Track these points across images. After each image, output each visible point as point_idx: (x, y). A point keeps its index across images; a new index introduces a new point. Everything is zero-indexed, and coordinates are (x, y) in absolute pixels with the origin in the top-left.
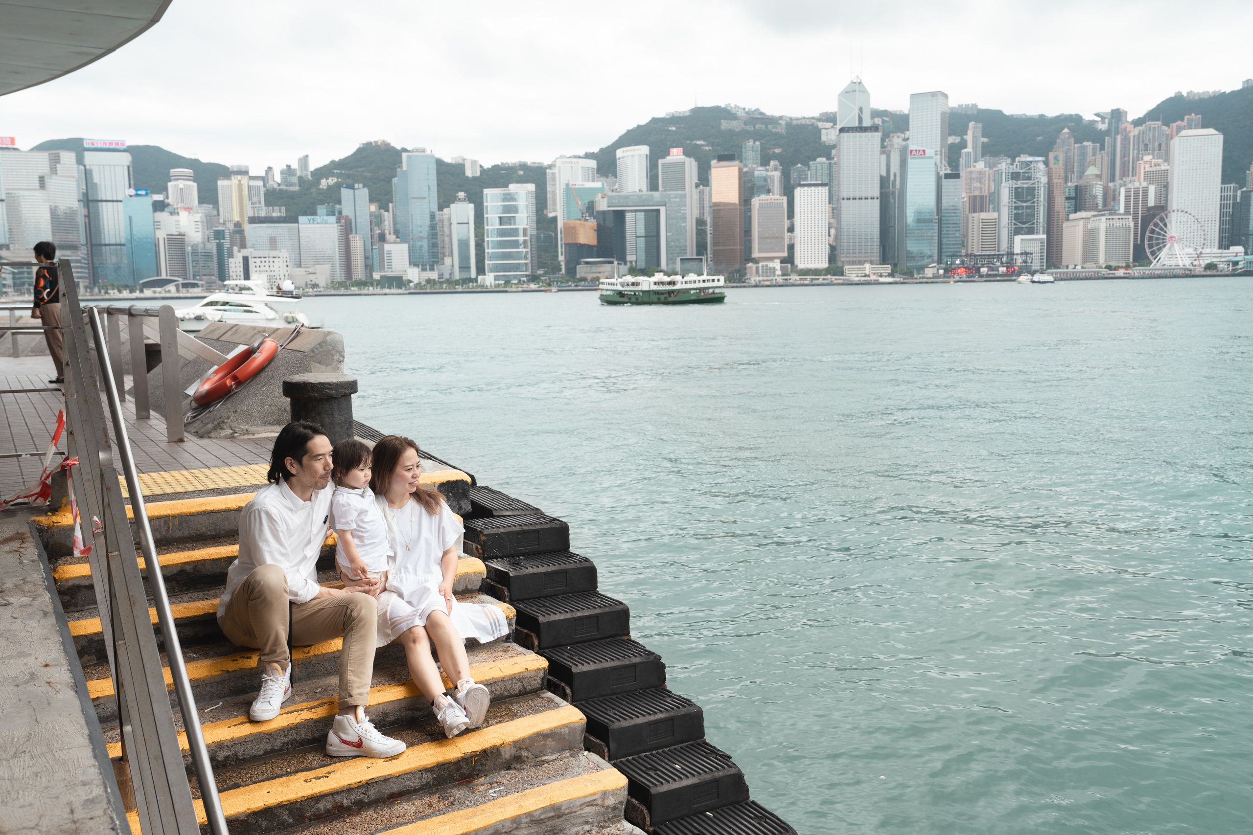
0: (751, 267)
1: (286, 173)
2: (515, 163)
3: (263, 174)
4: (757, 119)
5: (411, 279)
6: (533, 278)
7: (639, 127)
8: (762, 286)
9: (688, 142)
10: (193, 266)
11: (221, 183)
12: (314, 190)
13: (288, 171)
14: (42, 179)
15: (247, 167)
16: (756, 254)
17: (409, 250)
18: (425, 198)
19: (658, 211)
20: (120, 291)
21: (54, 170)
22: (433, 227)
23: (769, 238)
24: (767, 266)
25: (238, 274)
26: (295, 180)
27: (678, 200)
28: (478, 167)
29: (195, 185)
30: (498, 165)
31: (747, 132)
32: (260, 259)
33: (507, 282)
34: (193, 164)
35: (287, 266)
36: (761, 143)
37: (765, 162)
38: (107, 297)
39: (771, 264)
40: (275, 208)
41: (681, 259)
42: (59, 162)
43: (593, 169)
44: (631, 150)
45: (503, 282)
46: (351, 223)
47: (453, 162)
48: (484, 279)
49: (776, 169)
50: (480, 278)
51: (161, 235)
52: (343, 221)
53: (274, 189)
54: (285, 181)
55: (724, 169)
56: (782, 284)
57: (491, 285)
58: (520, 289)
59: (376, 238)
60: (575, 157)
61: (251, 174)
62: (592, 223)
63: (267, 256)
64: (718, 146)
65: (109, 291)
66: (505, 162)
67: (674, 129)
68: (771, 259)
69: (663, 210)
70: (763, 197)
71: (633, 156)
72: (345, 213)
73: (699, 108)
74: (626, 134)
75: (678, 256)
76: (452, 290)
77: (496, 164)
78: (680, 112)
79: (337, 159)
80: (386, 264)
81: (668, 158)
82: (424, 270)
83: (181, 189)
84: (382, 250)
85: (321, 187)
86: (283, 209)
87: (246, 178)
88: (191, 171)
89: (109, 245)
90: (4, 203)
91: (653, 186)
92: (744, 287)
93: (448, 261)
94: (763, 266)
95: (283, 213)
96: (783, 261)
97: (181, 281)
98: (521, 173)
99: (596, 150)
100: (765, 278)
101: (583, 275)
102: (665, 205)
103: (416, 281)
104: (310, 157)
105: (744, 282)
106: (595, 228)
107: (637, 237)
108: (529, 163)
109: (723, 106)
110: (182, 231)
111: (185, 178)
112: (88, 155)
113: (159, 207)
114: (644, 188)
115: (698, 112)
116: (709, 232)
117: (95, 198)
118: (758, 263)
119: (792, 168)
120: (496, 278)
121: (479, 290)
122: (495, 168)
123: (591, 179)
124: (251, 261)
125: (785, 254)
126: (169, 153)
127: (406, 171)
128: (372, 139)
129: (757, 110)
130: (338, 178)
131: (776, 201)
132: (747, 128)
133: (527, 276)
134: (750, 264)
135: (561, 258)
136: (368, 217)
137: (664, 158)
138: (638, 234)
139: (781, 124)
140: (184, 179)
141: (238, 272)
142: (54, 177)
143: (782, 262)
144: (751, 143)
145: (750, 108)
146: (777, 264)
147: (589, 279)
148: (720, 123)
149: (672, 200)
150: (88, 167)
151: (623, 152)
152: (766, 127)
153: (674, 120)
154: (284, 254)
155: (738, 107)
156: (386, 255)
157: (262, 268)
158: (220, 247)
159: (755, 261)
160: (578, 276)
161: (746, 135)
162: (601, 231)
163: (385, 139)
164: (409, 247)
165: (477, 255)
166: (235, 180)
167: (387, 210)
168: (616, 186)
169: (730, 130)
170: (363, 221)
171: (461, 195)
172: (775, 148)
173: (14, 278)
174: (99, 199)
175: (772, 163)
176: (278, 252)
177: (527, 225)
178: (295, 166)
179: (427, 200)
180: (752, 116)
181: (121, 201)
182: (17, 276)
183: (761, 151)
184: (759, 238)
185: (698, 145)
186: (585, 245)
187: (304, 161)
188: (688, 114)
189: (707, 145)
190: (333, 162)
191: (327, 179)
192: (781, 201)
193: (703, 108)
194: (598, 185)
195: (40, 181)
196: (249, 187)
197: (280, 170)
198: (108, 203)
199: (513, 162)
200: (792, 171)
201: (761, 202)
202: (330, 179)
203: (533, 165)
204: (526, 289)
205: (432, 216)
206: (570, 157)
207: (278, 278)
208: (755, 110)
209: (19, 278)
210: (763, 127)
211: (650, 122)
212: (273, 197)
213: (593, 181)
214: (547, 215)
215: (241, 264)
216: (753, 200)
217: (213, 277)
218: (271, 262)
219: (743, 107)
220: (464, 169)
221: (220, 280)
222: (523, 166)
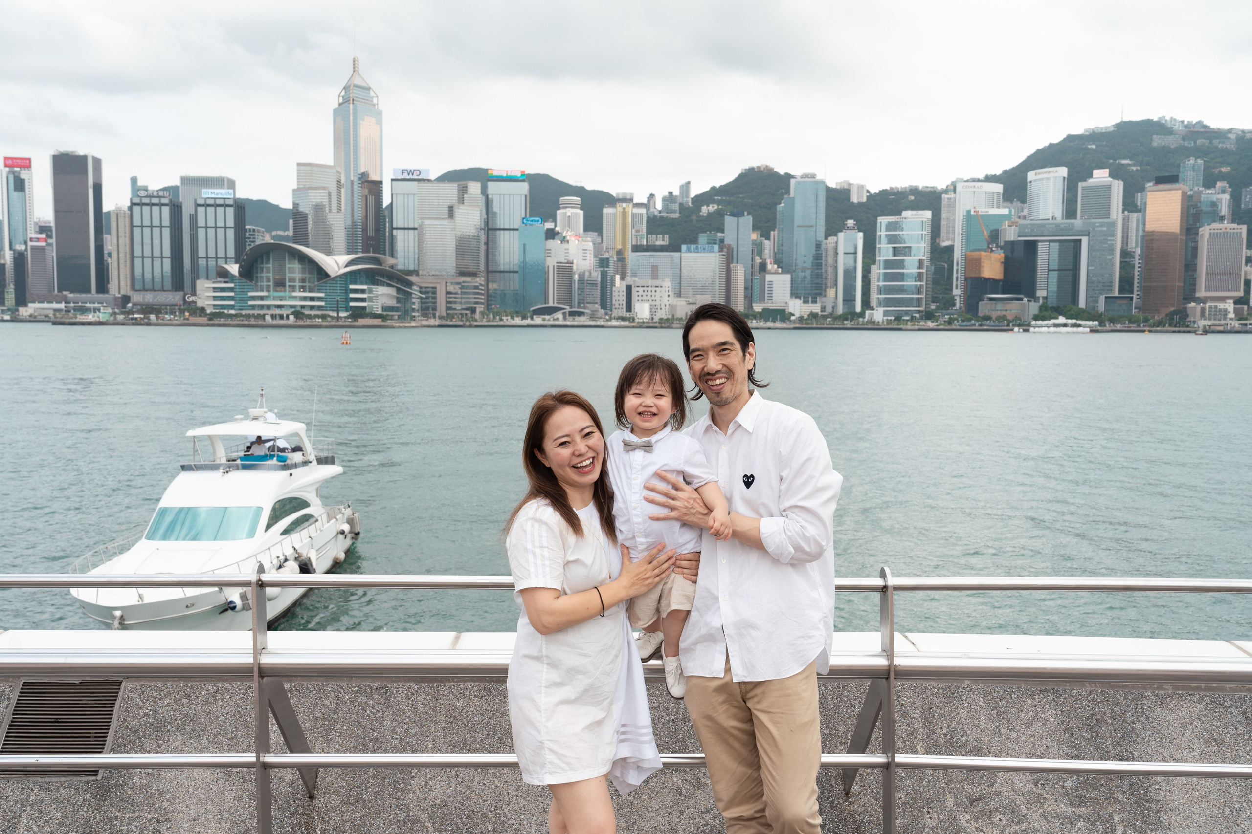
0: (1194, 308)
1: (667, 201)
2: (905, 188)
3: (645, 201)
4: (1198, 132)
5: (793, 312)
6: (929, 316)
7: (1051, 145)
8: (1213, 332)
9: (1111, 161)
10: (578, 294)
11: (607, 211)
12: (694, 217)
13: (670, 198)
14: (451, 209)
15: (632, 195)
16: (1201, 293)
17: (792, 281)
18: (812, 226)
19: (1080, 241)
20: (512, 318)
21: (461, 201)
22: (818, 257)
23: (1221, 274)
24: (1216, 307)
25: (621, 302)
26: (676, 207)
27: (1105, 229)
28: (865, 192)
29: (582, 212)
30: (886, 190)
31: (1186, 148)
32: (643, 289)
33: (898, 319)
34: (579, 191)
35: (669, 296)
36: (1204, 161)
37: (1209, 183)
38: (501, 323)
39: (1221, 306)
40: (659, 236)
41: (1106, 297)
42: (466, 193)
43: (998, 194)
44: (1046, 173)
45: (893, 318)
46: (732, 252)
47: (838, 187)
48: (873, 314)
49: (1223, 192)
50: (867, 312)
51: (551, 262)
52: (725, 250)
53: (655, 217)
54: (666, 208)
55: (1164, 193)
56: (1240, 329)
57: (883, 322)
58: (916, 327)
59: (757, 267)
60: (974, 180)
61: (635, 201)
62: (998, 255)
63: (650, 285)
64: (1148, 165)
65: (503, 318)
66: (894, 186)
67: (1094, 147)
68: (1223, 299)
69: (1085, 241)
70: (1216, 225)
71: (1048, 179)
72: (727, 242)
73: (1125, 122)
74: (1035, 153)
75: (1102, 294)
76: (841, 326)
77: (885, 188)
78: (1102, 128)
79: (718, 185)
80: (766, 295)
81: (1091, 180)
82: (806, 302)
83: (569, 217)
84: (763, 280)
85: (701, 214)
86: (667, 237)
87: (631, 205)
88: (579, 199)
89: (503, 272)
90: (416, 231)
91: (1070, 212)
92: (1189, 332)
93: (831, 293)
94: (1210, 307)
95: (666, 242)
96: (1238, 301)
97: (568, 309)
98: (912, 198)
99: (998, 172)
100: (1217, 322)
101: (987, 313)
102: (1088, 235)
103: (797, 315)
104: (691, 183)
105: (1188, 326)
106: (1003, 260)
107: (1049, 270)
108: (921, 188)
109: (1155, 119)
110: (570, 259)
111: (572, 205)
112: (491, 185)
113: (551, 234)
114: (1059, 214)
115: (1124, 128)
116: (1137, 265)
117: (494, 227)
118: (1204, 303)
119: (1244, 190)
120: (886, 313)
121: (869, 326)
122: (884, 193)
123: (995, 205)
124: (634, 290)
125: (1241, 293)
126: (558, 181)
127: (794, 198)
128: (755, 164)
129: (1200, 122)
130: (718, 205)
131: (1232, 231)
132: (1186, 144)
133: (919, 312)
134: (1193, 304)
135: (957, 292)
136: (750, 247)
137: (1085, 180)
138: (1051, 267)
139: (1230, 138)
140: (572, 207)
141: (621, 301)
142: (462, 207)
143: (1235, 303)
144: (1192, 161)
145: (1190, 120)
146: (1230, 306)
147: (994, 317)
148: (1151, 139)
149: (1097, 229)
150: (490, 197)
151: (1036, 174)
152: (1211, 142)
153: (1094, 136)
154: (667, 284)
155: (1175, 120)
156: (767, 286)
157: (644, 298)
158: (604, 275)
159: (1199, 301)
160: (980, 314)
161: (1186, 152)
162: (1008, 263)
163: (768, 164)
164: (792, 278)
165: (863, 287)
166: (620, 207)
167: (768, 238)
168: (1025, 212)
169: (1164, 147)
170: (745, 249)
171: (850, 223)
172: (1221, 167)
173: (422, 303)
174: (498, 227)
175: (1219, 184)
176: (661, 281)
177: (924, 256)
178: (676, 193)
179: (813, 229)
180: (1192, 129)
181: (517, 229)
182: (423, 301)
183: (1204, 170)
184: (1207, 274)
185: (1123, 165)
186: (989, 279)
187: (686, 187)
188: (1112, 129)
189: (1134, 165)
190: (713, 188)
191: (708, 206)
192: (1239, 231)
193: (1130, 122)
194: (1005, 211)
195: (449, 210)
196: (633, 214)
197: (662, 197)
198: (506, 231)
199: (904, 186)
200: (1243, 194)
201: (1212, 231)
202: (711, 206)
203: (926, 189)
204: (923, 327)
205: (818, 246)
206: (967, 181)
207: (659, 308)
208: (1197, 123)
209: (425, 303)
210: (1207, 142)
211: (1065, 140)
212: (655, 224)
213: (998, 207)
214: (939, 244)
215: (625, 293)
216: (1201, 229)
217: (596, 306)
218: (653, 291)
219: (1181, 119)
220: (850, 195)
221: (602, 308)
222: (914, 191)
